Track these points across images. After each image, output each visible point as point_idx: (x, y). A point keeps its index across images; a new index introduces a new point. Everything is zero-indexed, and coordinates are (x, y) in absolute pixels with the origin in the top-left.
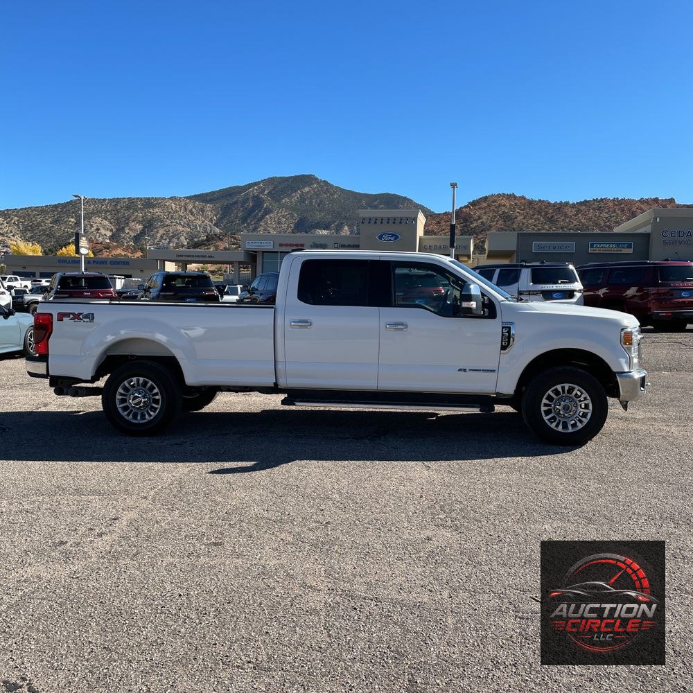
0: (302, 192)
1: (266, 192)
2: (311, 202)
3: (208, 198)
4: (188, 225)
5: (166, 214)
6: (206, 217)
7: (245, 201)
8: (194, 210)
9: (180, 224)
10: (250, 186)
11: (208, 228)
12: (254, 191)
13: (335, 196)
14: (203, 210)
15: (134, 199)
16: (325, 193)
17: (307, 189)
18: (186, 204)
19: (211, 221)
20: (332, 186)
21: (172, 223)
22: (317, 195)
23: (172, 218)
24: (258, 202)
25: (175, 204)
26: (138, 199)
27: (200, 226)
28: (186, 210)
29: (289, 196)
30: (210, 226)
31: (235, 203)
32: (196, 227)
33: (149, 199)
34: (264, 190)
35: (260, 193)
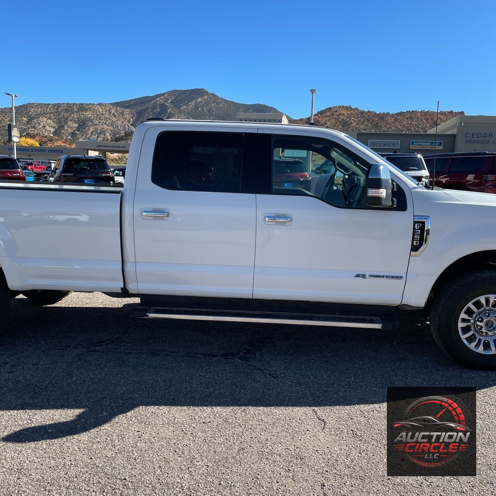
0: (196, 101)
1: (170, 101)
2: (202, 109)
3: (127, 105)
4: (112, 124)
5: (96, 116)
6: (125, 119)
7: (154, 107)
8: (116, 113)
9: (106, 123)
10: (158, 96)
11: (127, 127)
12: (161, 100)
13: (221, 105)
14: (122, 114)
15: (71, 104)
16: (214, 103)
17: (200, 100)
18: (110, 109)
19: (129, 122)
20: (218, 98)
21: (100, 122)
22: (207, 104)
23: (100, 119)
24: (164, 108)
25: (102, 109)
26: (74, 104)
27: (121, 126)
28: (110, 113)
29: (187, 104)
30: (128, 126)
31: (147, 109)
32: (118, 126)
33: (82, 104)
34: (168, 99)
35: (165, 102)
